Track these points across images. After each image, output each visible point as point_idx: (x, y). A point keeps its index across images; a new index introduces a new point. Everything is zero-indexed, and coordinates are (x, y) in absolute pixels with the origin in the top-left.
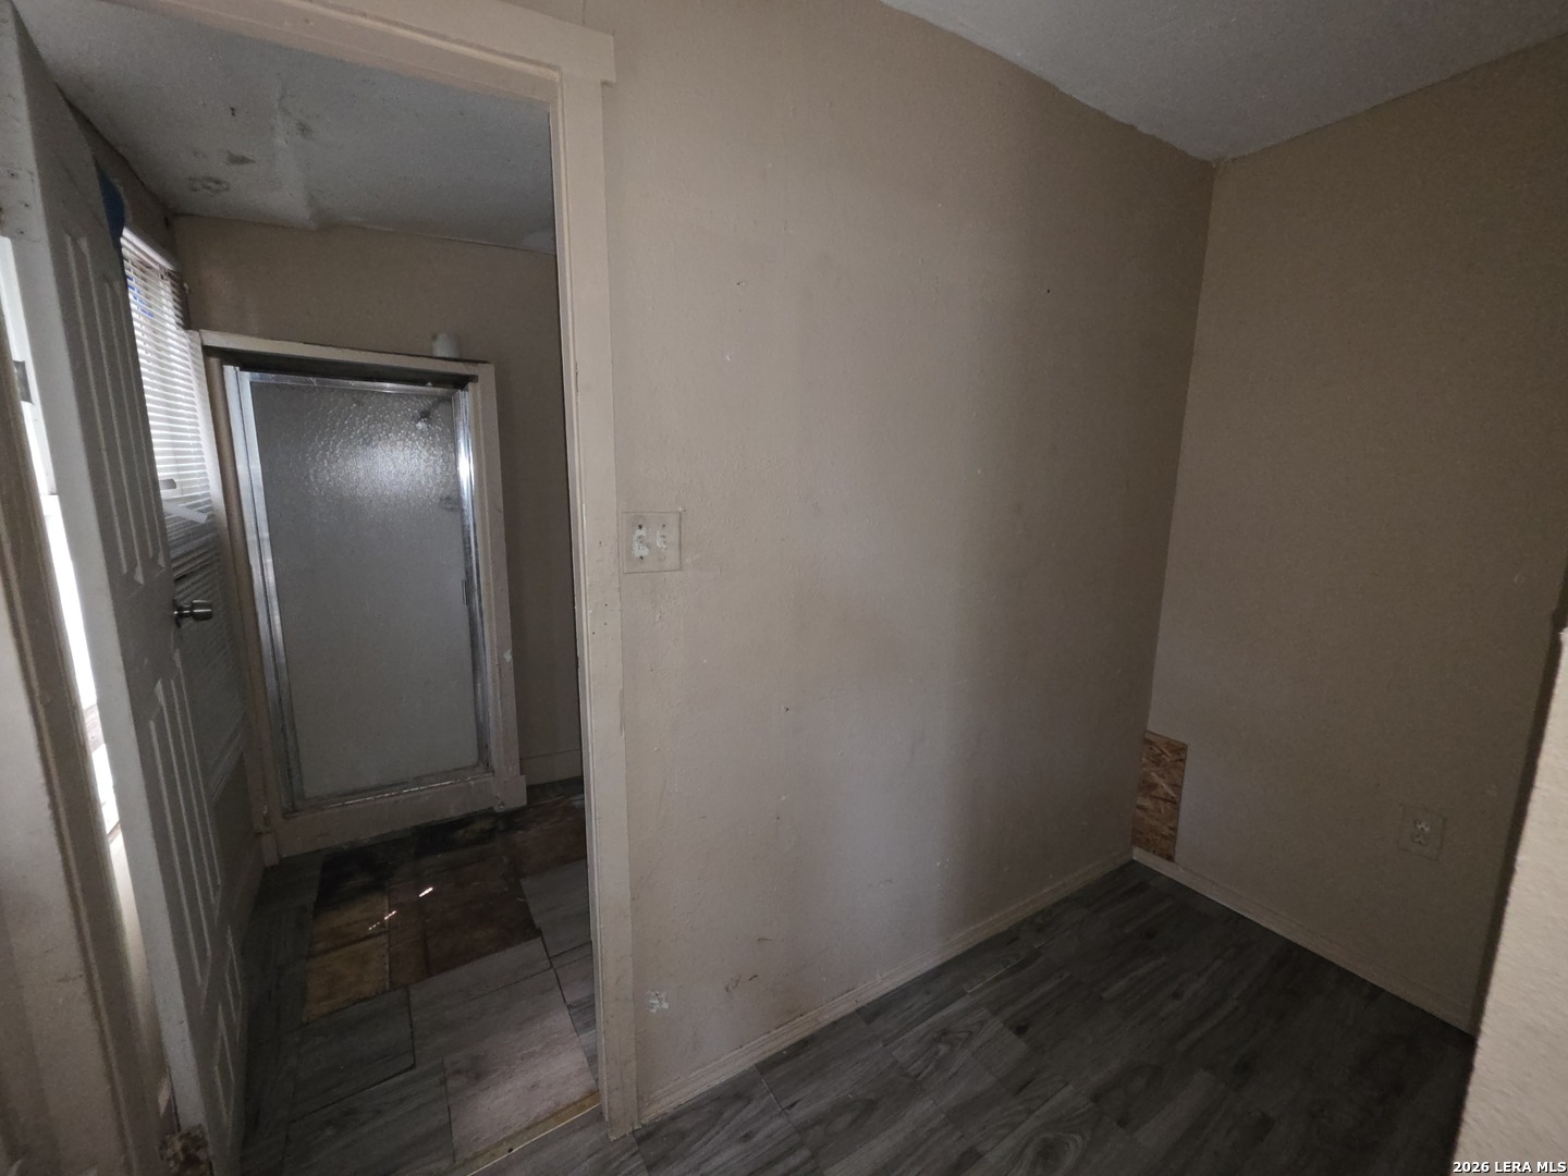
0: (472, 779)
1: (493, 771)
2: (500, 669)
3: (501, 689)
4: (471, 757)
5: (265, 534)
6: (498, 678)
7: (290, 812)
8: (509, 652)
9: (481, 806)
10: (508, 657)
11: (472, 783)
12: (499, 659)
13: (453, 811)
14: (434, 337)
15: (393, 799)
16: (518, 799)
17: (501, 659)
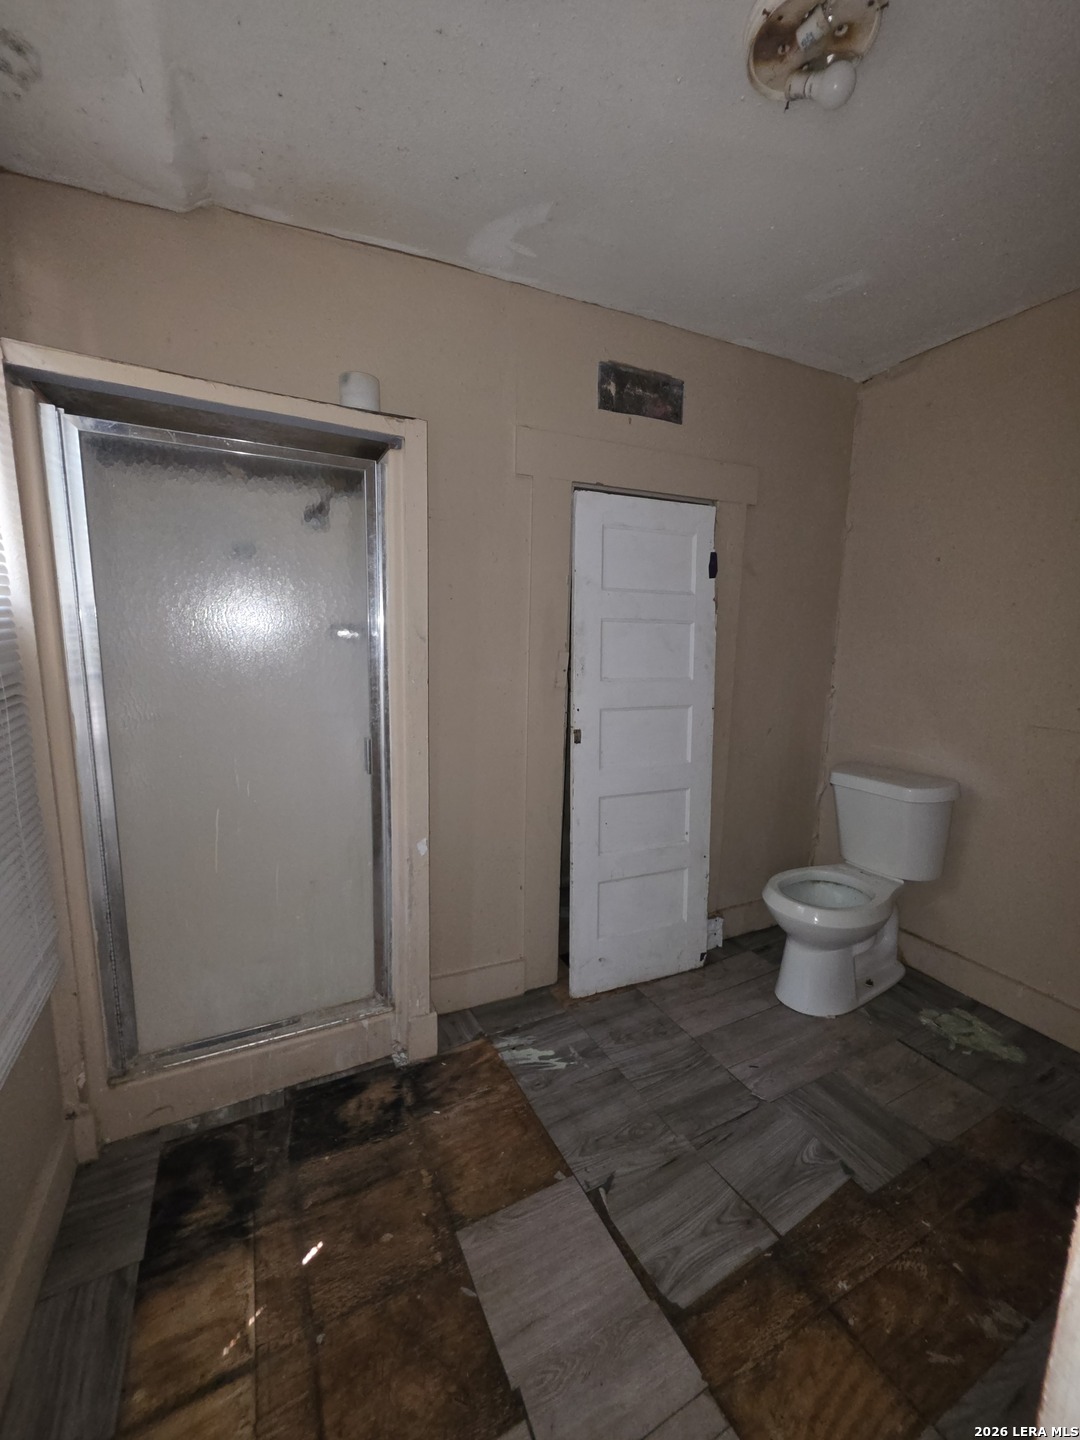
0: (367, 1017)
1: (393, 1005)
2: (411, 867)
3: (410, 891)
4: (366, 985)
5: (93, 669)
6: (406, 875)
7: (119, 1074)
8: (425, 840)
9: (376, 1054)
10: (423, 848)
11: (366, 1023)
12: (411, 852)
13: (341, 1063)
14: (345, 378)
15: (261, 1050)
16: (424, 1044)
17: (412, 850)
